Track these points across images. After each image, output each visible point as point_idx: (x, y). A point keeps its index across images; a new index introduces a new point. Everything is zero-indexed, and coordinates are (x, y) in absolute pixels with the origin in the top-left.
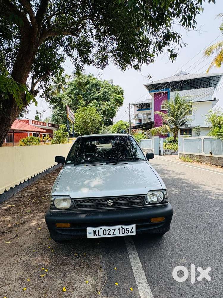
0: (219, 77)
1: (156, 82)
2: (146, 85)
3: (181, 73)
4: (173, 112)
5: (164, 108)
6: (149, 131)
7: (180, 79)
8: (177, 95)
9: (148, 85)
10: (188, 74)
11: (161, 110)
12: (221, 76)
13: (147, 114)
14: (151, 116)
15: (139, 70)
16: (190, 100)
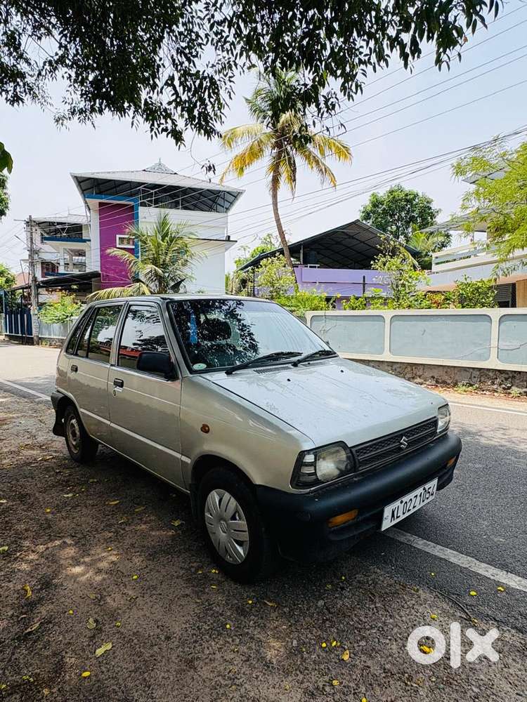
0: (235, 196)
1: (103, 175)
2: (76, 177)
3: (160, 168)
4: (155, 256)
5: (125, 242)
6: (95, 295)
7: (160, 181)
8: (163, 217)
9: (84, 177)
10: (175, 174)
11: (118, 246)
12: (239, 193)
13: (72, 250)
14: (84, 258)
15: (179, 143)
16: (191, 233)
